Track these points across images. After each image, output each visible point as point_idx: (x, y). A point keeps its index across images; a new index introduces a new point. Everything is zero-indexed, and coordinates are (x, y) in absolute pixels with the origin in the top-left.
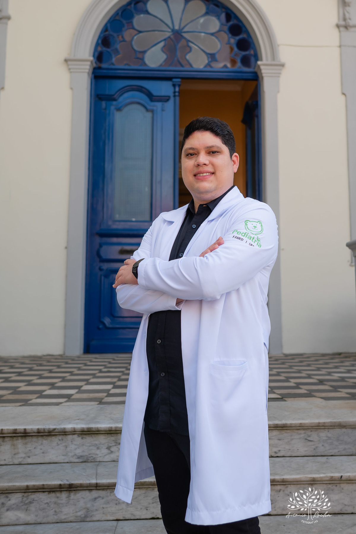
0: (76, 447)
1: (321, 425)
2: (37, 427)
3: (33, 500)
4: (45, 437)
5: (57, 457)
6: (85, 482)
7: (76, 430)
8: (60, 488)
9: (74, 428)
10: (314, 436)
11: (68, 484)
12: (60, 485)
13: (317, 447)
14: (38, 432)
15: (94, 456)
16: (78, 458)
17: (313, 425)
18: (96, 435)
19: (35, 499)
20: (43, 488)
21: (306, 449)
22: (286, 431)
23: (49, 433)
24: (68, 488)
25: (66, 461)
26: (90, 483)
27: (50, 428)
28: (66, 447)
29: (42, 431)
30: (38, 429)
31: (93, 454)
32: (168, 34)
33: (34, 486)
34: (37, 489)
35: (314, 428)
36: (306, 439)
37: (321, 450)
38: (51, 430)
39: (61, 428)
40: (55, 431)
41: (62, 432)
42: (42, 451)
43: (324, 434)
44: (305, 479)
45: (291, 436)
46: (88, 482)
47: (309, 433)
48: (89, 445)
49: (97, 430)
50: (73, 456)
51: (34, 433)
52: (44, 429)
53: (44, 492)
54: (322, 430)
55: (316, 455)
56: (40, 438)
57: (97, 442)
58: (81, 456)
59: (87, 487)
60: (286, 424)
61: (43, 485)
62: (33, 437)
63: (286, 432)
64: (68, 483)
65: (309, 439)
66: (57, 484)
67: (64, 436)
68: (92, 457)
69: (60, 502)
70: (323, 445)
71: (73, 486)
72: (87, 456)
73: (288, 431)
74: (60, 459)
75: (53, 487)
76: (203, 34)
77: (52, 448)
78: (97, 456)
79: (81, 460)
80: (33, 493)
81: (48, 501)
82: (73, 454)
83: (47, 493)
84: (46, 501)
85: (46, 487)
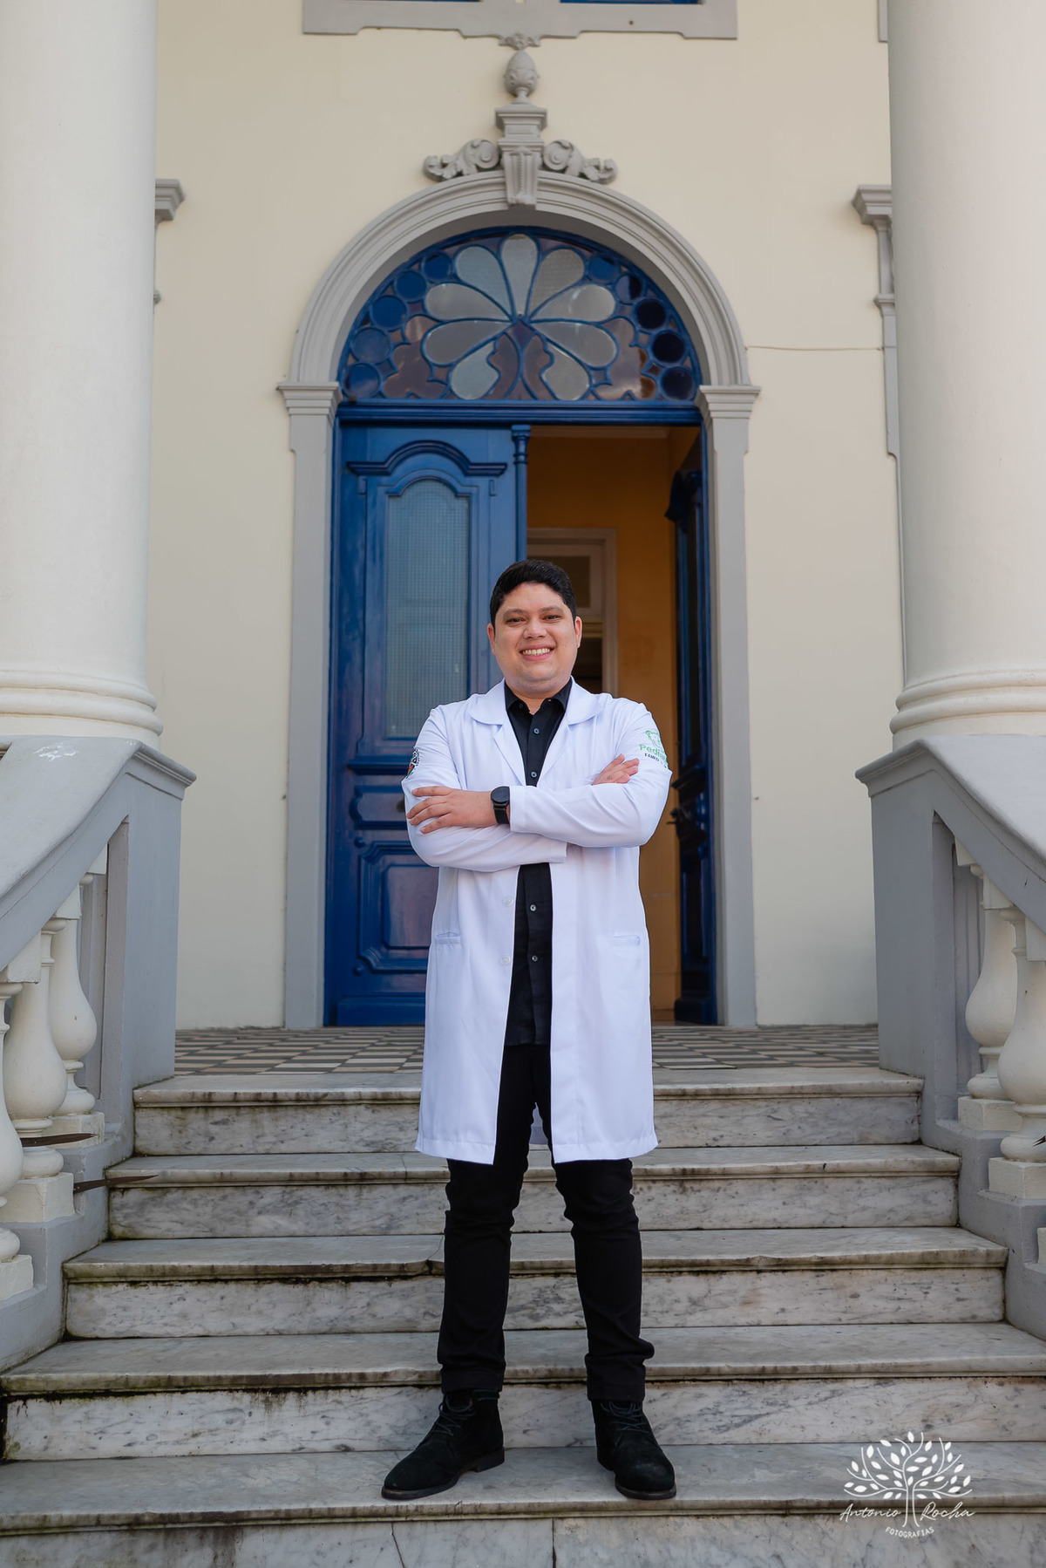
0: (363, 1126)
1: (795, 1091)
2: (296, 1091)
3: (301, 1199)
4: (308, 1108)
5: (330, 1142)
6: (386, 1170)
7: (363, 1097)
8: (346, 1180)
9: (360, 1094)
10: (784, 1111)
11: (358, 1173)
12: (346, 1174)
13: (788, 1131)
14: (298, 1100)
15: (395, 1143)
16: (367, 1145)
17: (781, 1092)
18: (397, 1107)
19: (304, 1197)
20: (318, 1180)
21: (770, 1134)
22: (733, 1102)
23: (315, 1101)
24: (357, 1180)
25: (346, 1150)
26: (395, 1173)
27: (317, 1093)
28: (346, 1127)
29: (304, 1098)
30: (298, 1094)
31: (393, 1139)
32: (502, 327)
33: (302, 1174)
34: (306, 1181)
35: (784, 1096)
36: (769, 1116)
37: (796, 1135)
38: (320, 1095)
39: (337, 1093)
40: (327, 1098)
41: (339, 1100)
42: (304, 1132)
43: (801, 1108)
44: (762, 1170)
45: (743, 1110)
46: (392, 1170)
47: (775, 1106)
48: (385, 1123)
49: (398, 1097)
50: (357, 1142)
51: (291, 1100)
52: (308, 1094)
53: (318, 1186)
54: (799, 1101)
55: (787, 1144)
56: (300, 1111)
57: (398, 1119)
58: (373, 1143)
59: (390, 1179)
60: (734, 1089)
61: (317, 1173)
62: (289, 1108)
63: (733, 1104)
64: (359, 1171)
65: (775, 1116)
66: (341, 1173)
67: (343, 1107)
68: (391, 1143)
69: (345, 1202)
70: (799, 1128)
71: (367, 1177)
72: (382, 1141)
73: (738, 1102)
74: (337, 1146)
75: (333, 1178)
76: (578, 324)
77: (322, 1128)
78: (399, 1143)
79: (372, 1149)
80: (300, 1188)
81: (325, 1201)
82: (358, 1138)
83: (323, 1187)
84: (322, 1202)
85: (321, 1177)
